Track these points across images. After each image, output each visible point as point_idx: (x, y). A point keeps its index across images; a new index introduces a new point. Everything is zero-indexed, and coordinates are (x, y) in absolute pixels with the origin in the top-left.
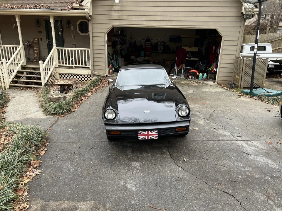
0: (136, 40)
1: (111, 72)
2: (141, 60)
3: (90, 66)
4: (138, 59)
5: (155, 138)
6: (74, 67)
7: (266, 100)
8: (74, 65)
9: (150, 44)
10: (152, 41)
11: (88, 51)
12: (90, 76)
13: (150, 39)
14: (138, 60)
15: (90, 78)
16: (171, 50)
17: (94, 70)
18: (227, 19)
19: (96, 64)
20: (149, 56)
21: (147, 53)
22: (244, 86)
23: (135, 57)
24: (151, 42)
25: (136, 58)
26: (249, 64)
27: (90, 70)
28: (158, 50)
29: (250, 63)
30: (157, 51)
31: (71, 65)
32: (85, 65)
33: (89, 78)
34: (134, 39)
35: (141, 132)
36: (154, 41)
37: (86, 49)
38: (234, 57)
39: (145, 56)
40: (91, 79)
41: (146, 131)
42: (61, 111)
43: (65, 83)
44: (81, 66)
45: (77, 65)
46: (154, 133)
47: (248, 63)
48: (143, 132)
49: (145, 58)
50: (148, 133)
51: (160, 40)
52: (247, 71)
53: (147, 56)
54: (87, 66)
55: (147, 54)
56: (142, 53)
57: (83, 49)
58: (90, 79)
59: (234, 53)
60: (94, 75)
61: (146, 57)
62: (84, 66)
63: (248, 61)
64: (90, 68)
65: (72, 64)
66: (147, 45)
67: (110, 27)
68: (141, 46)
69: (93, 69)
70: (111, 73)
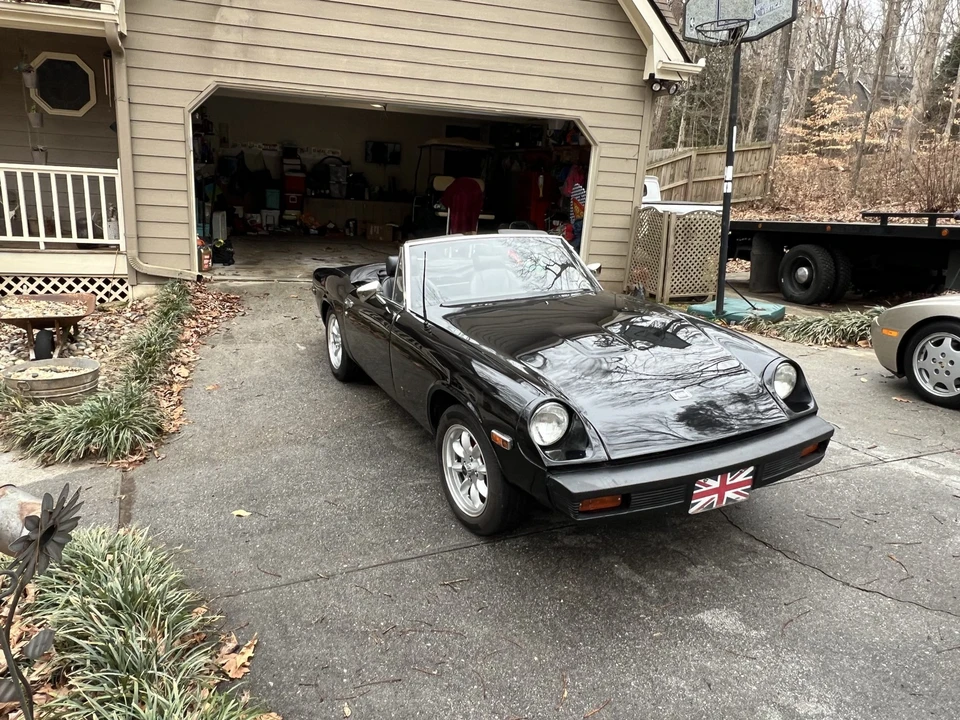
0: (242, 153)
1: (206, 262)
2: (270, 222)
3: (122, 242)
4: (257, 218)
5: (742, 498)
6: (42, 247)
7: (775, 332)
8: (42, 239)
9: (299, 167)
10: (302, 155)
11: (109, 182)
12: (122, 282)
13: (296, 149)
14: (258, 221)
15: (122, 289)
16: (377, 189)
17: (139, 256)
18: (607, 91)
19: (148, 230)
20: (299, 207)
21: (293, 196)
22: (672, 295)
23: (246, 211)
24: (299, 158)
25: (249, 215)
26: (683, 229)
27: (119, 256)
28: (329, 189)
29: (686, 226)
30: (328, 191)
31: (26, 238)
32: (98, 234)
33: (115, 288)
34: (234, 146)
35: (702, 481)
36: (311, 157)
37: (102, 173)
38: (627, 209)
39: (284, 206)
40: (123, 295)
41: (719, 477)
42: (126, 434)
43: (50, 314)
44: (75, 239)
45: (59, 238)
46: (741, 478)
47: (681, 226)
48: (710, 481)
49: (282, 213)
50: (723, 481)
51: (331, 155)
52: (678, 250)
53: (293, 207)
54: (106, 241)
55: (293, 199)
56: (273, 197)
57: (85, 172)
58: (119, 292)
59: (627, 195)
60: (141, 276)
61: (287, 212)
62: (91, 240)
63: (681, 220)
64: (123, 248)
65: (33, 232)
66: (286, 167)
67: (207, 86)
68: (266, 171)
69: (134, 252)
70: (206, 266)
